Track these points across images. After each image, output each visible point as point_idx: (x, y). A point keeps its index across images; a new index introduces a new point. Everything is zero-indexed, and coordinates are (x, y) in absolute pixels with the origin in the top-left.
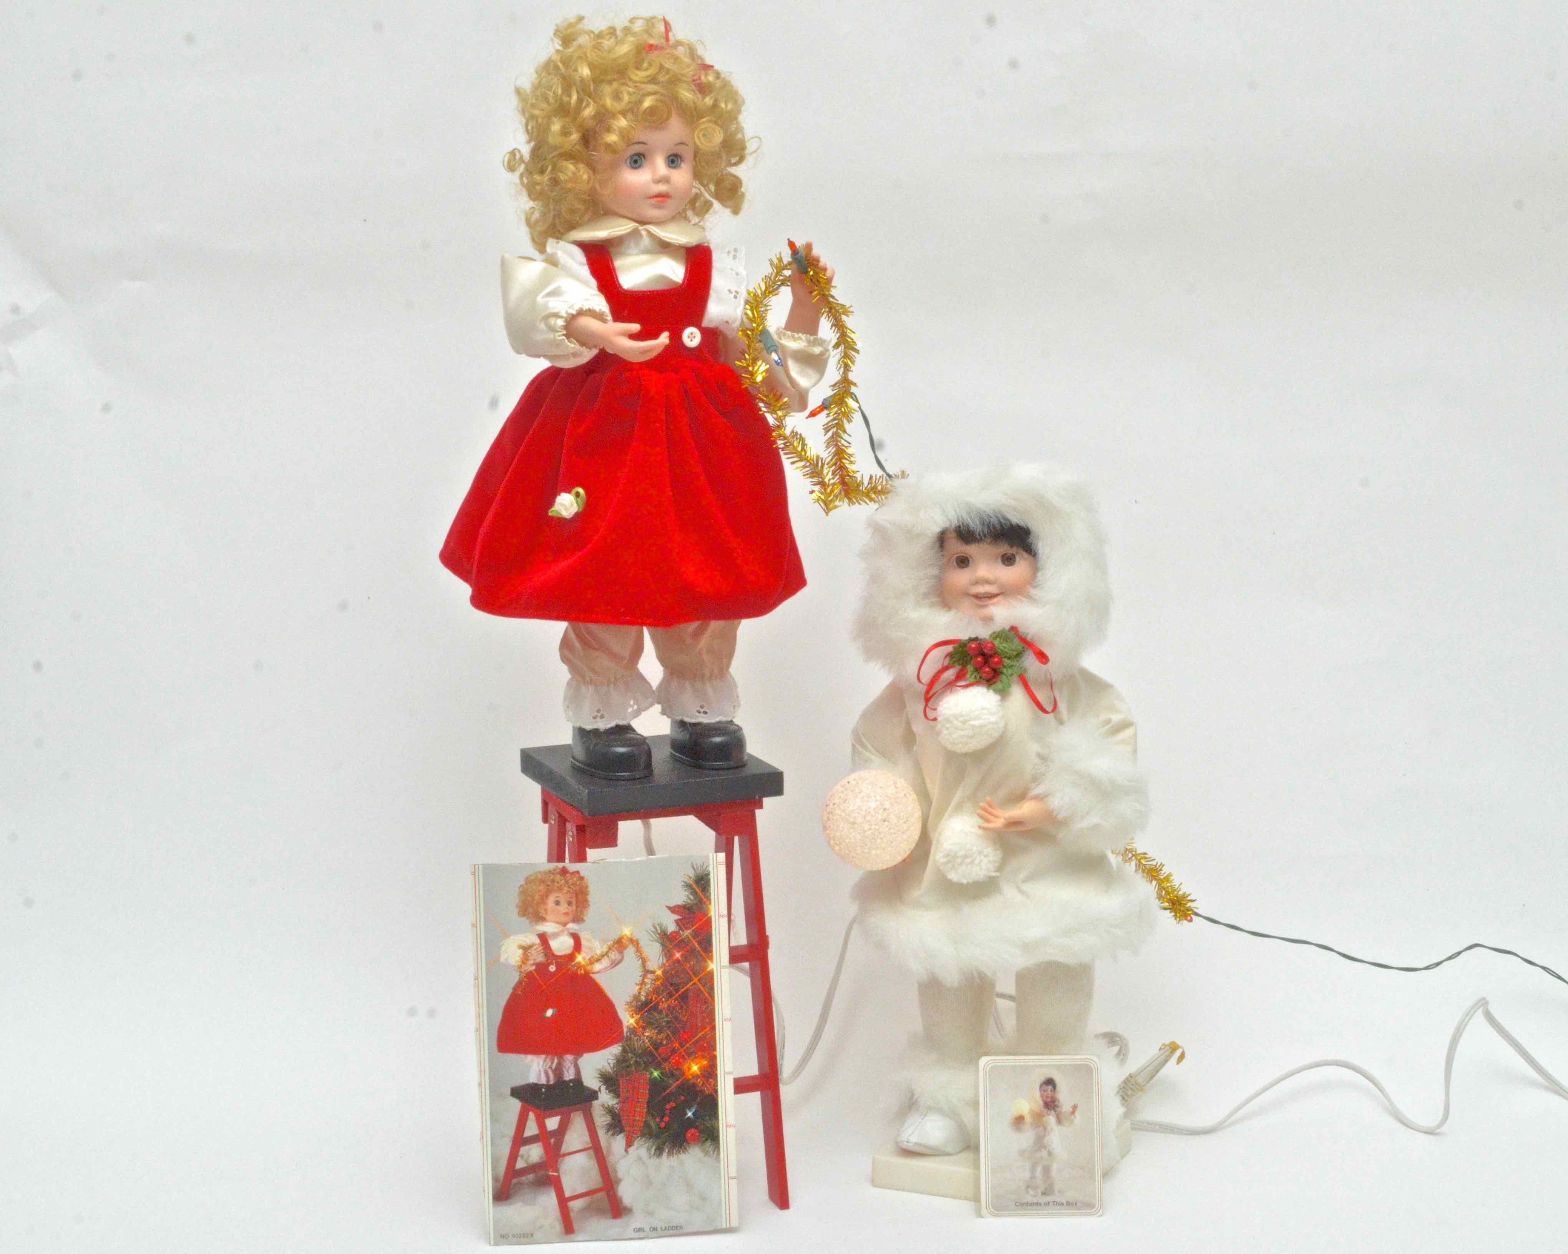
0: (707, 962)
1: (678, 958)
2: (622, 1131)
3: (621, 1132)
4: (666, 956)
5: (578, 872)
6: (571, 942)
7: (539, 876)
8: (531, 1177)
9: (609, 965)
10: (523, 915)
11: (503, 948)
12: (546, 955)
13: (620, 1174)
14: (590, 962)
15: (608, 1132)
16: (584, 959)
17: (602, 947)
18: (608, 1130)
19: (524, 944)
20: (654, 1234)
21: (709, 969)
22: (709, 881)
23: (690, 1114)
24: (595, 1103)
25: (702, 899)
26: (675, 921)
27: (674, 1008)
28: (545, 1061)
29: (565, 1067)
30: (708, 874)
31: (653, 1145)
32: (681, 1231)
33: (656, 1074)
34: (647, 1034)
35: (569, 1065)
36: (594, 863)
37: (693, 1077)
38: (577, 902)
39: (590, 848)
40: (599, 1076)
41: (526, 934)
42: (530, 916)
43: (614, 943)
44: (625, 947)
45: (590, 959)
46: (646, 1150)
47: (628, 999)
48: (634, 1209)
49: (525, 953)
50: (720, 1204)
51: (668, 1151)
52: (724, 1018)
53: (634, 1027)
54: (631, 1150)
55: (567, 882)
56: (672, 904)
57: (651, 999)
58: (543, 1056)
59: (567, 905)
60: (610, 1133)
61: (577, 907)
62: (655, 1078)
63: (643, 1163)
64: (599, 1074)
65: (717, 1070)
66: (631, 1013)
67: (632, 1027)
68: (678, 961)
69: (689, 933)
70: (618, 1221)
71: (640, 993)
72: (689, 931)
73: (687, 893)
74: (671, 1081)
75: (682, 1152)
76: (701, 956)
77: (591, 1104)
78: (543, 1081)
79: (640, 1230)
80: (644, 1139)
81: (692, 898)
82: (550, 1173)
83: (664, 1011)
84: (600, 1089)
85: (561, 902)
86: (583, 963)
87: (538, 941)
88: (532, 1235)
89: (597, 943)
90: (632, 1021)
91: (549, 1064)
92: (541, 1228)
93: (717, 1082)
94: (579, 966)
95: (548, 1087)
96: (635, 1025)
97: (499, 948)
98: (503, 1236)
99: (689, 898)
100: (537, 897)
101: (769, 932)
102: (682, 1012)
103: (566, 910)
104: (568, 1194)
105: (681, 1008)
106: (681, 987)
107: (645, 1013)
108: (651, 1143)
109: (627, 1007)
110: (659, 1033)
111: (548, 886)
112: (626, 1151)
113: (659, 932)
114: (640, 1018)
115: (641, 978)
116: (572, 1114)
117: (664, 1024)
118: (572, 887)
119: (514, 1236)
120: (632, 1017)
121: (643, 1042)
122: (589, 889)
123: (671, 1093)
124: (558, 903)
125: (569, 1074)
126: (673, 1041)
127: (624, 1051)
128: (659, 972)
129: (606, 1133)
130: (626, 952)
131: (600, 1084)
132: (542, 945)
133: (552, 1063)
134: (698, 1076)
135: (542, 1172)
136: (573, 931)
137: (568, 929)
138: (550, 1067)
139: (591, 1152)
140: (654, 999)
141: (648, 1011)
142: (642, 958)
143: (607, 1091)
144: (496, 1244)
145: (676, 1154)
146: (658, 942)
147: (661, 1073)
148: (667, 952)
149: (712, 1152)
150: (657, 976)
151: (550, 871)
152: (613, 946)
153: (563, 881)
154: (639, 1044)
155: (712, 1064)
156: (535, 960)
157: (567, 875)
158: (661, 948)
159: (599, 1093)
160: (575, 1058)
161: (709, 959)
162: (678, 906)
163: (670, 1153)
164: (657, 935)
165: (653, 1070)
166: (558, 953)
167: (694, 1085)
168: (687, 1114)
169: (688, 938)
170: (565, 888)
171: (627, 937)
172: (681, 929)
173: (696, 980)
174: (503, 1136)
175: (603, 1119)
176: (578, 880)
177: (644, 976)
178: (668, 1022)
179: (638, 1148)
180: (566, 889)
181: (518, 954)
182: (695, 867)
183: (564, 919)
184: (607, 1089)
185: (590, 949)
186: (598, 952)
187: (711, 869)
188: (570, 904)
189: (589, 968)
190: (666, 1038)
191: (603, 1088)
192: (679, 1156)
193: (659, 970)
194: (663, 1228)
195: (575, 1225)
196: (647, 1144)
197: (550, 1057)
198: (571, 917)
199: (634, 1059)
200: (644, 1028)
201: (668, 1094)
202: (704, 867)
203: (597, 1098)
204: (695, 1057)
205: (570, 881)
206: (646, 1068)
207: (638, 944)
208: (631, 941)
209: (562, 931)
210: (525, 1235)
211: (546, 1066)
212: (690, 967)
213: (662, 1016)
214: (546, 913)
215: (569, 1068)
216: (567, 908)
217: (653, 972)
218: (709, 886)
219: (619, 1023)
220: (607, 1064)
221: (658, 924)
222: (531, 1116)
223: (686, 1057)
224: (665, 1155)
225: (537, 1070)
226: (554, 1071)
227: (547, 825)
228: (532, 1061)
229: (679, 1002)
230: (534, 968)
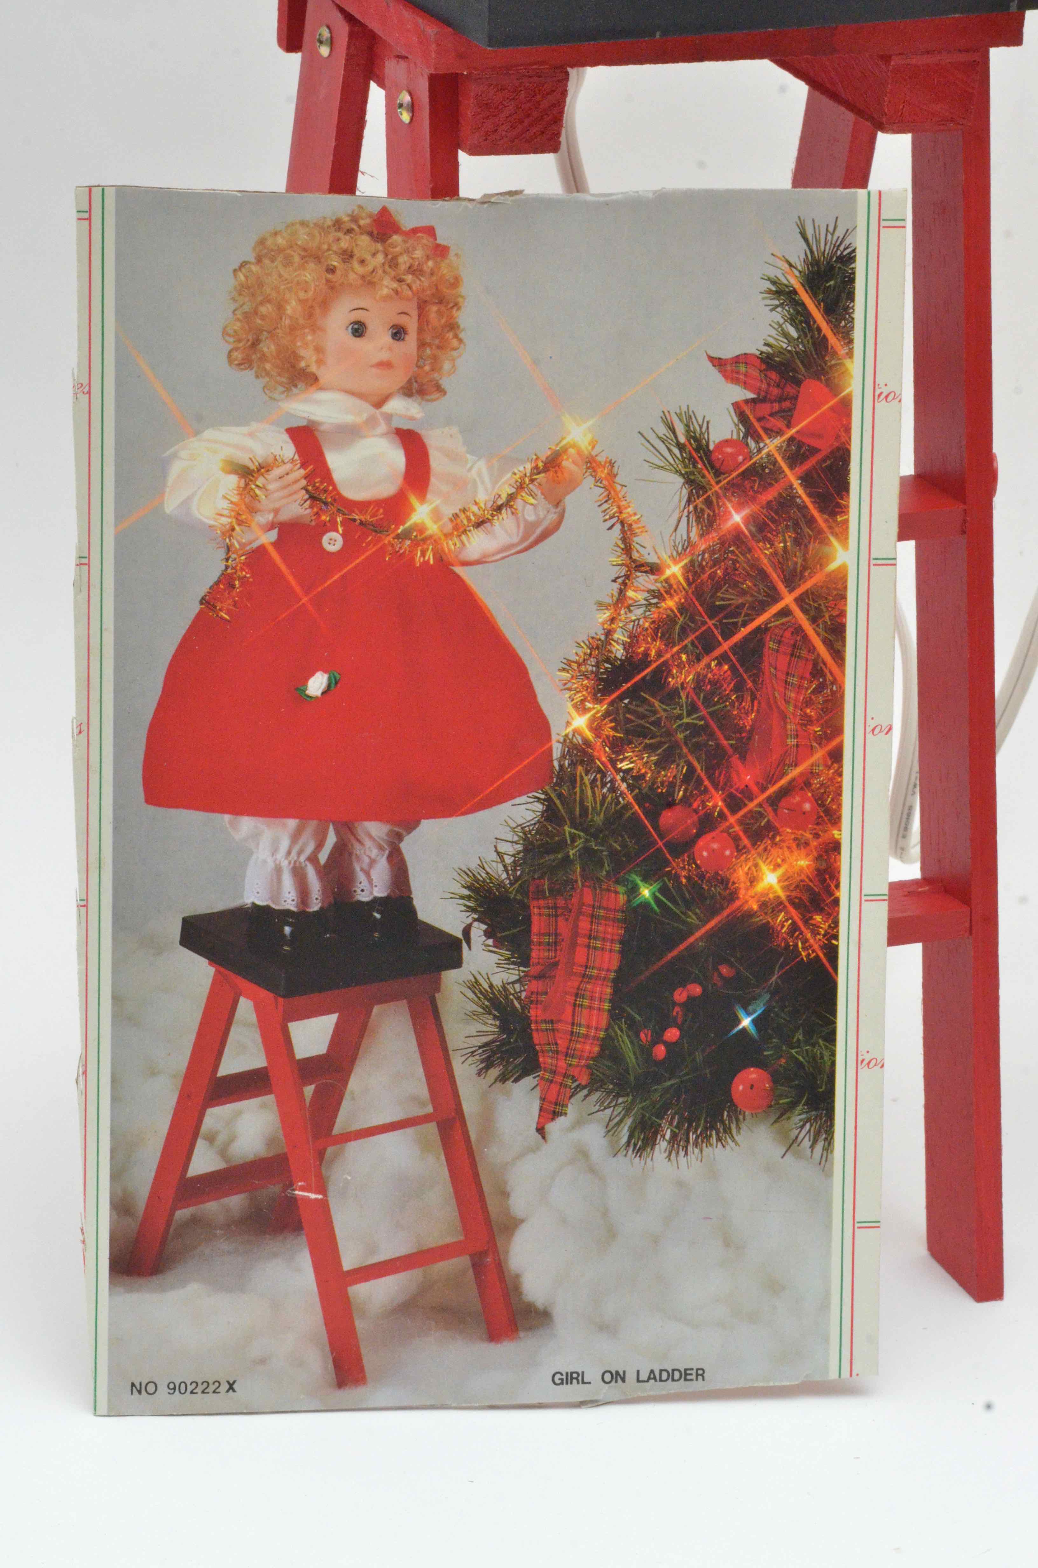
0: (829, 544)
1: (737, 527)
2: (530, 1067)
3: (525, 1072)
4: (699, 519)
5: (430, 231)
6: (397, 458)
7: (302, 237)
8: (236, 1202)
9: (515, 540)
10: (246, 363)
11: (175, 469)
12: (312, 498)
13: (518, 1203)
14: (456, 528)
15: (487, 1068)
16: (436, 515)
17: (495, 482)
18: (488, 1063)
19: (244, 459)
20: (614, 1390)
21: (832, 566)
22: (851, 280)
23: (746, 1022)
24: (452, 978)
25: (825, 338)
26: (736, 405)
27: (715, 683)
28: (296, 836)
29: (358, 859)
30: (850, 258)
31: (628, 1110)
32: (697, 1385)
33: (646, 893)
34: (624, 765)
35: (374, 852)
36: (483, 203)
37: (763, 905)
38: (420, 330)
39: (474, 151)
40: (466, 892)
41: (254, 426)
42: (268, 366)
43: (536, 470)
44: (572, 484)
45: (456, 516)
46: (603, 1131)
47: (574, 653)
48: (557, 1312)
49: (247, 485)
50: (825, 1306)
51: (674, 1136)
52: (871, 724)
53: (586, 742)
54: (555, 1128)
55: (393, 263)
56: (728, 353)
57: (646, 654)
58: (292, 823)
59: (390, 340)
60: (494, 1072)
61: (422, 345)
62: (645, 905)
63: (592, 1170)
64: (468, 888)
65: (838, 886)
66: (578, 697)
67: (578, 740)
68: (737, 537)
69: (779, 448)
70: (506, 1349)
71: (609, 633)
72: (778, 441)
73: (777, 317)
74: (693, 919)
75: (714, 1140)
76: (811, 521)
77: (439, 979)
78: (288, 900)
79: (572, 1378)
80: (596, 1096)
81: (794, 333)
82: (297, 1192)
83: (683, 695)
84: (467, 932)
85: (371, 327)
86: (432, 528)
87: (288, 450)
88: (231, 1387)
89: (482, 465)
90: (581, 722)
91: (310, 849)
92: (263, 1361)
93: (836, 923)
94: (419, 537)
95: (300, 918)
96: (589, 735)
97: (163, 466)
98: (136, 1388)
99: (785, 335)
100: (292, 308)
101: (1000, 445)
102: (740, 699)
103: (385, 356)
104: (349, 1261)
105: (739, 687)
106: (740, 620)
107: (621, 698)
108: (619, 1109)
109: (566, 675)
110: (661, 764)
111: (332, 270)
112: (541, 1130)
113: (682, 439)
114: (607, 714)
115: (616, 586)
116: (376, 1009)
117: (680, 736)
118: (409, 278)
119: (173, 1388)
120: (581, 708)
121: (613, 789)
122: (463, 290)
123: (692, 954)
124: (359, 330)
125: (370, 881)
126: (706, 790)
127: (551, 814)
128: (675, 570)
129: (479, 1073)
130: (570, 501)
131: (467, 918)
132: (304, 465)
133: (320, 846)
134: (777, 906)
135: (274, 1189)
136: (406, 426)
137: (388, 417)
138: (313, 859)
139: (431, 1128)
140: (653, 653)
141: (633, 693)
142: (622, 523)
143: (490, 942)
144: (115, 1411)
145: (696, 1144)
146: (677, 472)
147: (664, 890)
148: (701, 506)
149: (807, 1143)
150: (667, 580)
151: (338, 224)
152: (532, 481)
153: (380, 258)
154: (599, 798)
155: (824, 865)
156: (276, 511)
157: (396, 238)
158: (685, 492)
159: (464, 945)
160: (390, 833)
161: (836, 535)
162: (742, 359)
163: (678, 1143)
164: (676, 451)
165: (638, 880)
166: (351, 494)
167: (766, 931)
168: (739, 1021)
169: (775, 462)
170: (387, 281)
171: (579, 453)
172: (750, 432)
173: (788, 600)
174: (153, 1072)
175: (475, 1027)
176: (428, 258)
177: (625, 582)
178: (695, 730)
179: (578, 1123)
180: (387, 286)
181: (222, 491)
182: (810, 233)
183: (377, 382)
184: (488, 934)
185: (459, 484)
186: (484, 497)
187: (859, 242)
188: (398, 333)
189: (450, 546)
190: (687, 779)
191: (478, 931)
192: (707, 1151)
193: (676, 562)
194: (644, 1376)
195: (369, 1359)
196: (608, 1112)
197: (312, 825)
198: (399, 378)
199: (579, 843)
200: (617, 747)
201: (680, 958)
202: (840, 233)
203: (457, 963)
204: (775, 844)
205: (403, 260)
206: (618, 873)
207: (612, 476)
208: (591, 464)
209: (371, 422)
210: (206, 1387)
211: (299, 854)
212: (775, 554)
213: (677, 711)
214: (320, 362)
215: (373, 862)
216: (390, 349)
217: (654, 569)
218: (851, 297)
219: (542, 727)
220: (494, 856)
221: (679, 416)
222: (245, 1008)
223: (746, 841)
224: (662, 1145)
225: (271, 864)
226: (324, 872)
227: (296, 58)
228: (256, 836)
229: (733, 668)
230: (273, 535)
